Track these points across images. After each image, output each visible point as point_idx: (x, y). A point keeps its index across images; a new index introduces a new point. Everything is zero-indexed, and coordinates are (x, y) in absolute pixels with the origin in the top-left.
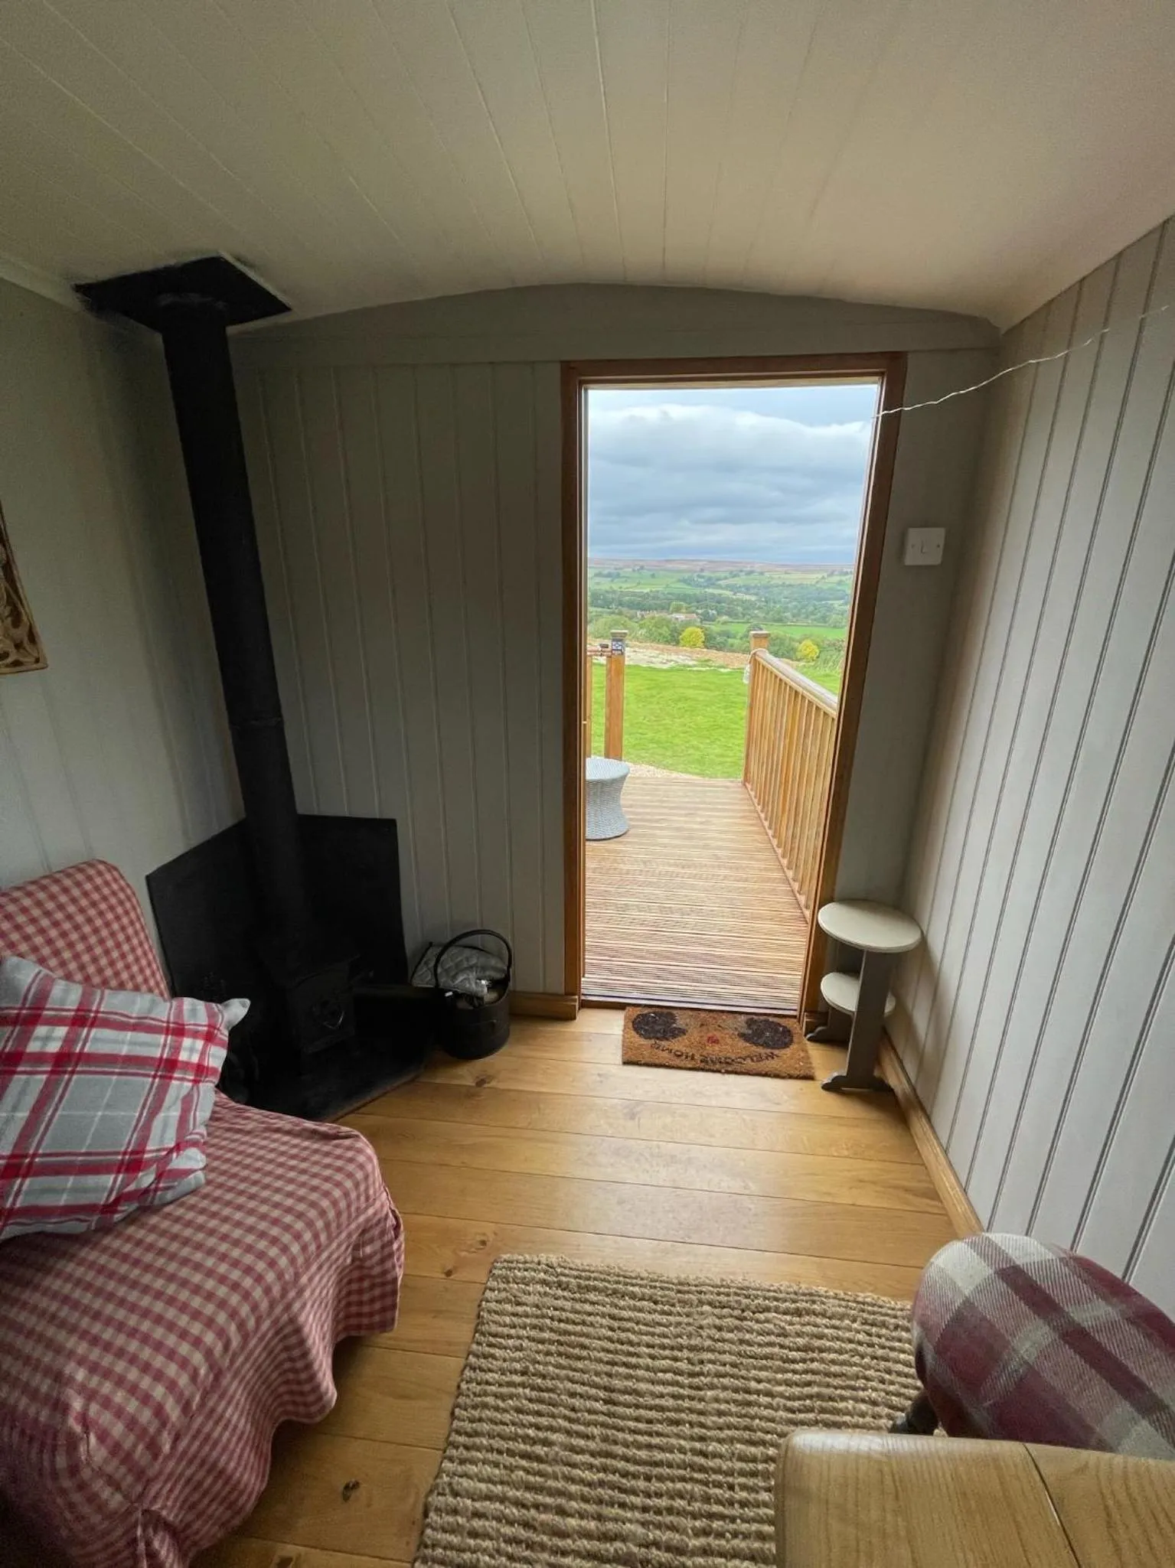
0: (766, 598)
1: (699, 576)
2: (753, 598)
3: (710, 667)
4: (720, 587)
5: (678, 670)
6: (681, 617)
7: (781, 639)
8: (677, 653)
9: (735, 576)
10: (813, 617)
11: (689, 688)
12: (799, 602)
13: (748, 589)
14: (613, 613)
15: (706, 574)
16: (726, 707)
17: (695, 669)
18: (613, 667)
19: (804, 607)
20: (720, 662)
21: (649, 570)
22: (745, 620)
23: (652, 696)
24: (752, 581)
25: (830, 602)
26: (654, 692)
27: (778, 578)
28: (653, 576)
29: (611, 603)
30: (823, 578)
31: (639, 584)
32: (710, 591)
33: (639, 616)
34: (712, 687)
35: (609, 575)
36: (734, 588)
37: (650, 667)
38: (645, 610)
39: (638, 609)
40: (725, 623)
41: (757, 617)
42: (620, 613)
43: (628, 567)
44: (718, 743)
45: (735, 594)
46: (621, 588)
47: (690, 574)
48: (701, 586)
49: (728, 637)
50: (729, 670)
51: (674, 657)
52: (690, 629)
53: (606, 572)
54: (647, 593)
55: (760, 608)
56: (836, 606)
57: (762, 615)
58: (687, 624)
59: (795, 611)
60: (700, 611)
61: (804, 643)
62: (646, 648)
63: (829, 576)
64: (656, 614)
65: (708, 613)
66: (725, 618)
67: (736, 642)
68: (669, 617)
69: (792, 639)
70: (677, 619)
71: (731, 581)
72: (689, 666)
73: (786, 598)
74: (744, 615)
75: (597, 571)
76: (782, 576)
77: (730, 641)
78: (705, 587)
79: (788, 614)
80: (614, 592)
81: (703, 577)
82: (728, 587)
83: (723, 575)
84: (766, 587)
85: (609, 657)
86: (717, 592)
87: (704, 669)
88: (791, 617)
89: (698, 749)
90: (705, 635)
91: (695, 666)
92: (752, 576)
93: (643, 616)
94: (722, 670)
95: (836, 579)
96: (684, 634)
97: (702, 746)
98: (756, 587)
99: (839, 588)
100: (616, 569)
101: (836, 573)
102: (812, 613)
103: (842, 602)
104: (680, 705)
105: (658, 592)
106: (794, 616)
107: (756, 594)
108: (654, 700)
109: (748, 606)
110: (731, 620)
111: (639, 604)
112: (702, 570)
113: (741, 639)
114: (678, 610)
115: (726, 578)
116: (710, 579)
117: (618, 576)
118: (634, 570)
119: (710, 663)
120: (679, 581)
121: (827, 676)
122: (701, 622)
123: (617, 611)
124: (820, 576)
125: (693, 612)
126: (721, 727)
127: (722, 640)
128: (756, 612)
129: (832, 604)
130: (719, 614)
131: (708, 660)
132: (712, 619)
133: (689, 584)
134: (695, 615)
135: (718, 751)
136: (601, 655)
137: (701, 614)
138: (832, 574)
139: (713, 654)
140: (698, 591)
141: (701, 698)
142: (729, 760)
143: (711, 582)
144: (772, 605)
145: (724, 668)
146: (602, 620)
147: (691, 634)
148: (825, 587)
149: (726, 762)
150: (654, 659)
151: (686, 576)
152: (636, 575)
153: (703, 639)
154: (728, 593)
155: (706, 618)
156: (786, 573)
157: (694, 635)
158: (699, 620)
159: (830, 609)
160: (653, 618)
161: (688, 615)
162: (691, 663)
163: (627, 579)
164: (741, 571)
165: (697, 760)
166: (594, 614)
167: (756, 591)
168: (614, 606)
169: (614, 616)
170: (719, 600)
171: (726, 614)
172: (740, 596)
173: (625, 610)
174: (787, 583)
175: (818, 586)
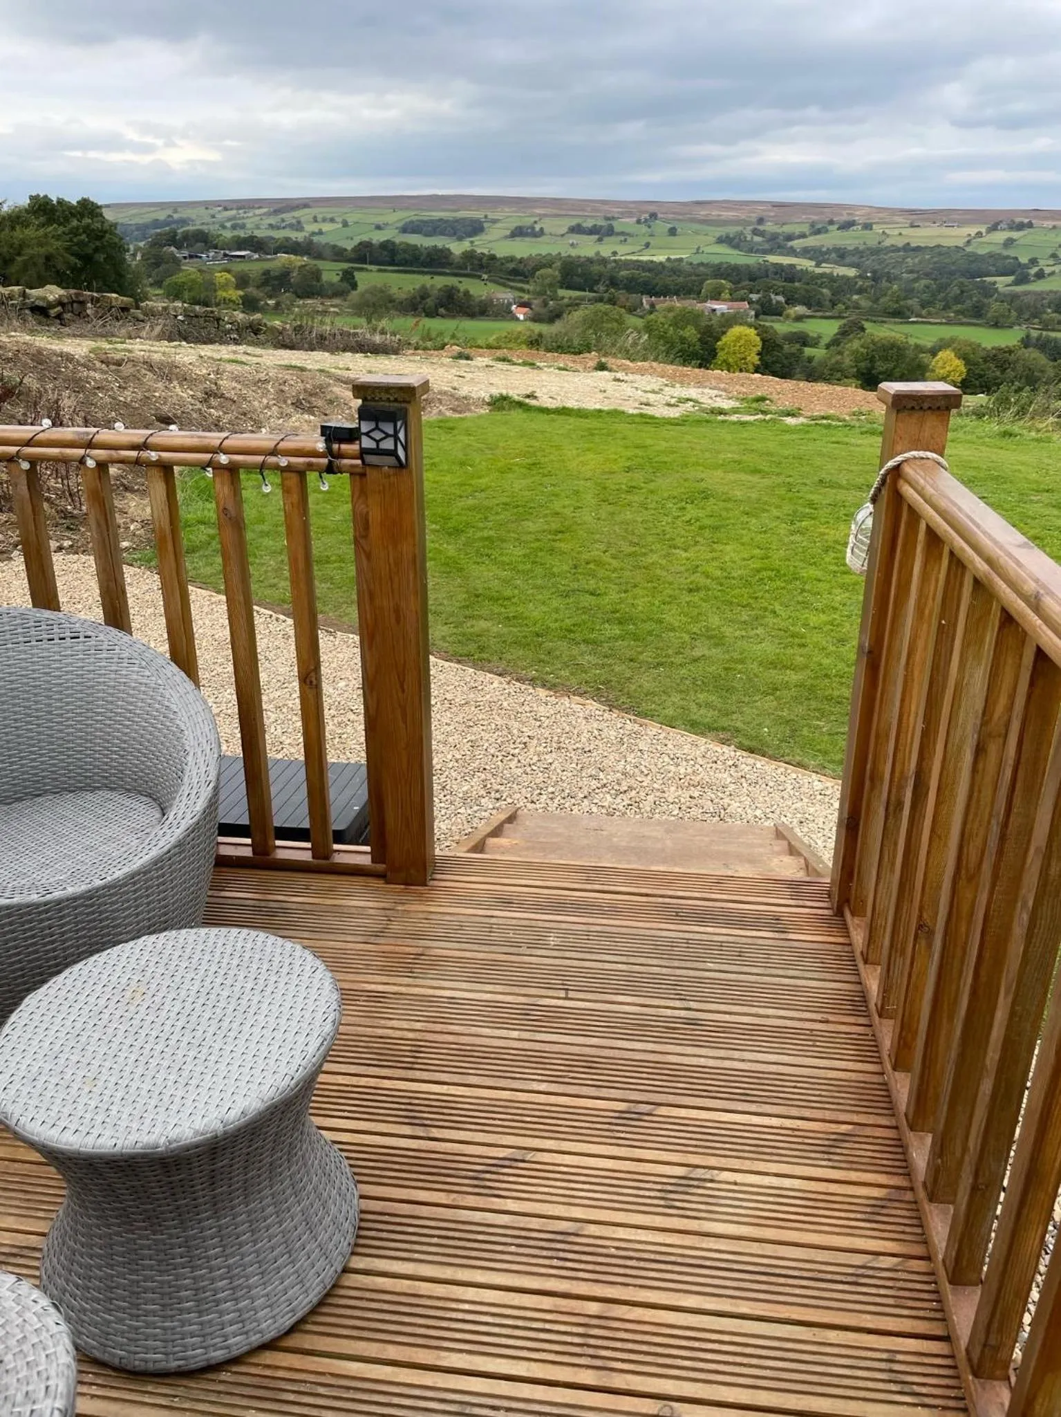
0: (874, 272)
1: (755, 232)
2: (852, 272)
3: (764, 413)
4: (792, 252)
5: (699, 422)
6: (721, 307)
7: (899, 349)
8: (700, 384)
9: (818, 232)
10: (959, 307)
11: (716, 467)
12: (935, 280)
13: (841, 255)
14: (601, 300)
15: (769, 227)
16: (793, 518)
17: (734, 418)
18: (375, 515)
19: (942, 288)
20: (787, 405)
21: (666, 221)
22: (834, 313)
23: (631, 489)
24: (849, 240)
25: (988, 279)
26: (639, 477)
27: (898, 234)
28: (673, 232)
29: (597, 282)
30: (979, 234)
31: (647, 245)
32: (773, 259)
33: (647, 306)
34: (764, 466)
35: (593, 231)
36: (818, 255)
37: (642, 415)
38: (657, 295)
39: (642, 293)
40: (799, 318)
41: (857, 306)
42: (612, 301)
43: (630, 215)
44: (770, 620)
45: (818, 265)
46: (615, 253)
47: (739, 228)
48: (757, 251)
49: (805, 344)
50: (801, 420)
51: (693, 393)
52: (737, 330)
53: (589, 224)
54: (661, 263)
55: (860, 291)
56: (1000, 286)
57: (865, 303)
58: (729, 321)
59: (925, 296)
60: (754, 297)
61: (940, 354)
62: (642, 372)
63: (990, 230)
64: (677, 303)
65: (771, 300)
66: (800, 309)
67: (817, 353)
68: (699, 306)
69: (919, 349)
70: (714, 310)
71: (812, 241)
72: (721, 412)
73: (911, 272)
74: (834, 304)
75: (574, 222)
76: (904, 232)
77: (808, 351)
78: (765, 252)
79: (913, 302)
80: (604, 261)
81: (761, 234)
82: (806, 253)
83: (797, 229)
84: (876, 252)
85: (358, 476)
86: (786, 260)
87: (751, 418)
88: (917, 307)
89: (717, 640)
90: (763, 340)
91: (735, 411)
92: (850, 232)
93: (652, 306)
94: (790, 421)
95: (1000, 236)
96: (724, 339)
97: (728, 631)
98: (857, 251)
99: (1005, 253)
100: (607, 219)
101: (1003, 226)
102: (957, 300)
103: (1010, 279)
104: (692, 512)
105: (681, 260)
106: (923, 307)
107: (856, 266)
108: (636, 498)
109: (841, 287)
110: (809, 313)
111: (646, 284)
112: (761, 221)
113: (828, 347)
114: (716, 296)
115: (803, 236)
116: (774, 237)
117: (610, 232)
118: (639, 222)
119: (764, 406)
120: (720, 241)
121: (1007, 434)
122: (757, 316)
123: (606, 295)
124: (972, 231)
125: (743, 300)
126: (778, 574)
127: (793, 350)
128: (855, 297)
129: (995, 283)
130: (791, 301)
131: (762, 399)
132: (777, 312)
133: (736, 247)
134: (746, 304)
135: (769, 648)
136: (330, 469)
137: (757, 302)
138: (994, 228)
139: (770, 385)
140: (751, 260)
141: (738, 494)
142: (793, 677)
143: (778, 243)
144: (884, 284)
145: (793, 415)
146: (577, 315)
147: (739, 338)
148: (981, 251)
149: (787, 686)
150: (652, 397)
151: (732, 230)
152: (643, 229)
153: (759, 348)
154: (806, 264)
155: (767, 309)
156: (912, 226)
157: (742, 342)
158: (753, 313)
159: (989, 291)
160: (670, 310)
161: (736, 304)
162: (726, 405)
163: (625, 236)
164: (831, 222)
165: (716, 678)
166: (566, 301)
167: (855, 259)
168: (602, 288)
169: (600, 306)
170: (790, 275)
171: (804, 304)
172: (826, 268)
173: (621, 295)
174: (913, 245)
175: (969, 249)
